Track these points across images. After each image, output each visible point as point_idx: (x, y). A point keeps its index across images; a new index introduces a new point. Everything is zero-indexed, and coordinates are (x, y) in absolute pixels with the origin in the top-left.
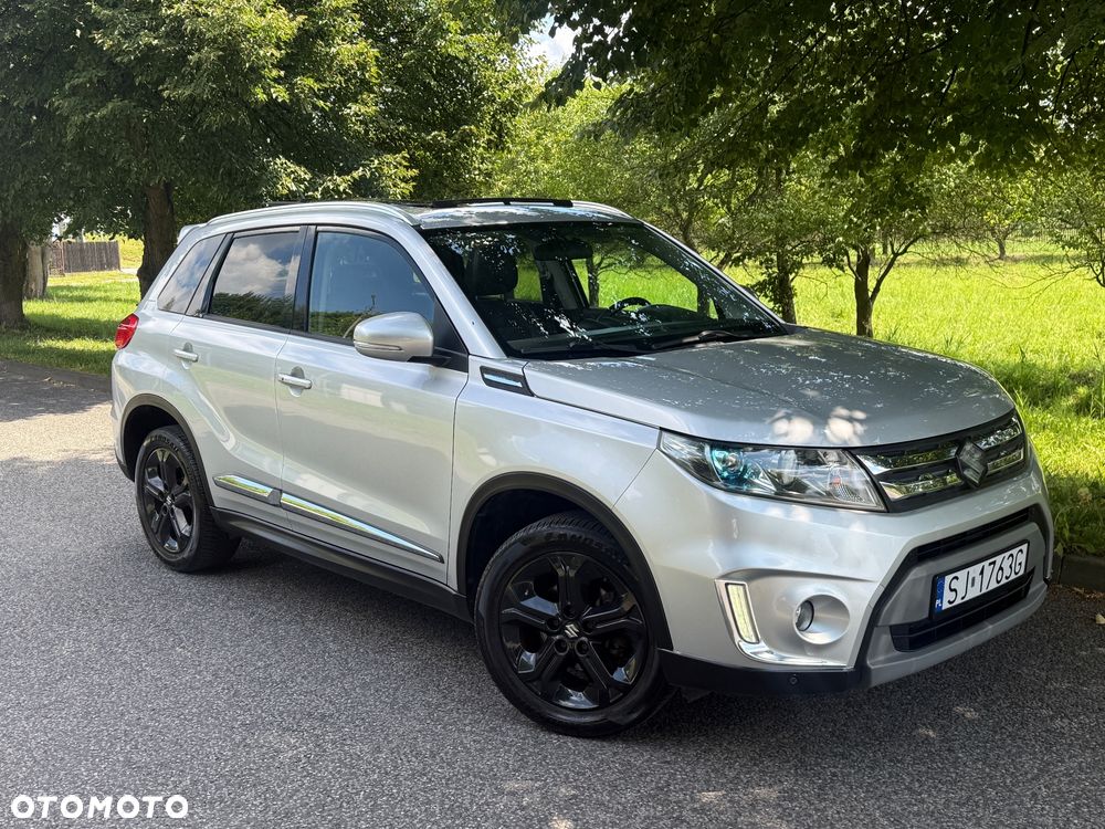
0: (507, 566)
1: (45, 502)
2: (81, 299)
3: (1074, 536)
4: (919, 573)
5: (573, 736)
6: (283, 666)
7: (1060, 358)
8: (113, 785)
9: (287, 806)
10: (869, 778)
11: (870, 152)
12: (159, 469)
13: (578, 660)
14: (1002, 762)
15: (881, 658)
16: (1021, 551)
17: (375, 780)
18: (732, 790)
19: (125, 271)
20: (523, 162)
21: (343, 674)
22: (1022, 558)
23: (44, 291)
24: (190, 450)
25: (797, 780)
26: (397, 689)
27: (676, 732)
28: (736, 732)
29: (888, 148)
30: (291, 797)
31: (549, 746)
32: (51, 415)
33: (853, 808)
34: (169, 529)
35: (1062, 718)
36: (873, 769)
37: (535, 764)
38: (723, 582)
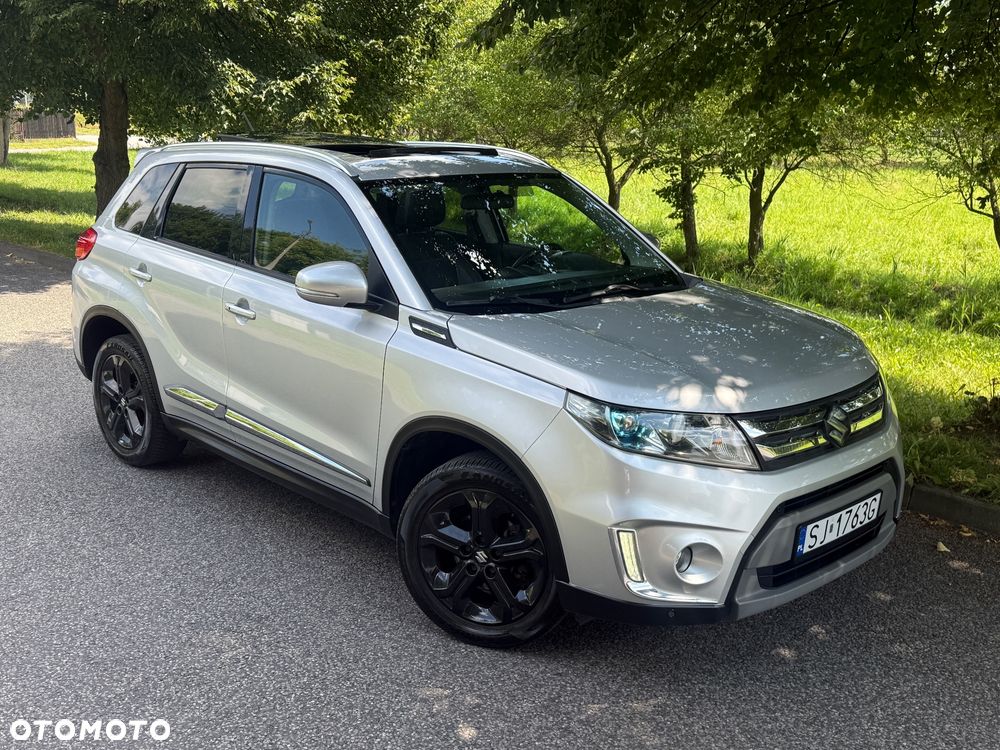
0: (427, 498)
1: (9, 386)
2: (41, 168)
3: (925, 467)
4: (786, 523)
5: (479, 646)
6: (226, 565)
7: (928, 271)
8: (74, 680)
9: (227, 706)
10: (732, 695)
11: (769, 95)
12: (114, 374)
13: (486, 581)
14: (846, 684)
15: (748, 595)
16: (875, 499)
17: (304, 683)
18: (613, 703)
19: (79, 137)
20: (454, 62)
21: (278, 577)
22: (875, 505)
23: (5, 158)
24: (143, 360)
25: (670, 695)
26: (325, 594)
27: (568, 645)
28: (620, 647)
29: (786, 91)
30: (231, 697)
31: (458, 655)
32: (14, 293)
33: (716, 724)
34: (122, 428)
35: (900, 642)
36: (735, 686)
37: (445, 672)
38: (615, 529)
